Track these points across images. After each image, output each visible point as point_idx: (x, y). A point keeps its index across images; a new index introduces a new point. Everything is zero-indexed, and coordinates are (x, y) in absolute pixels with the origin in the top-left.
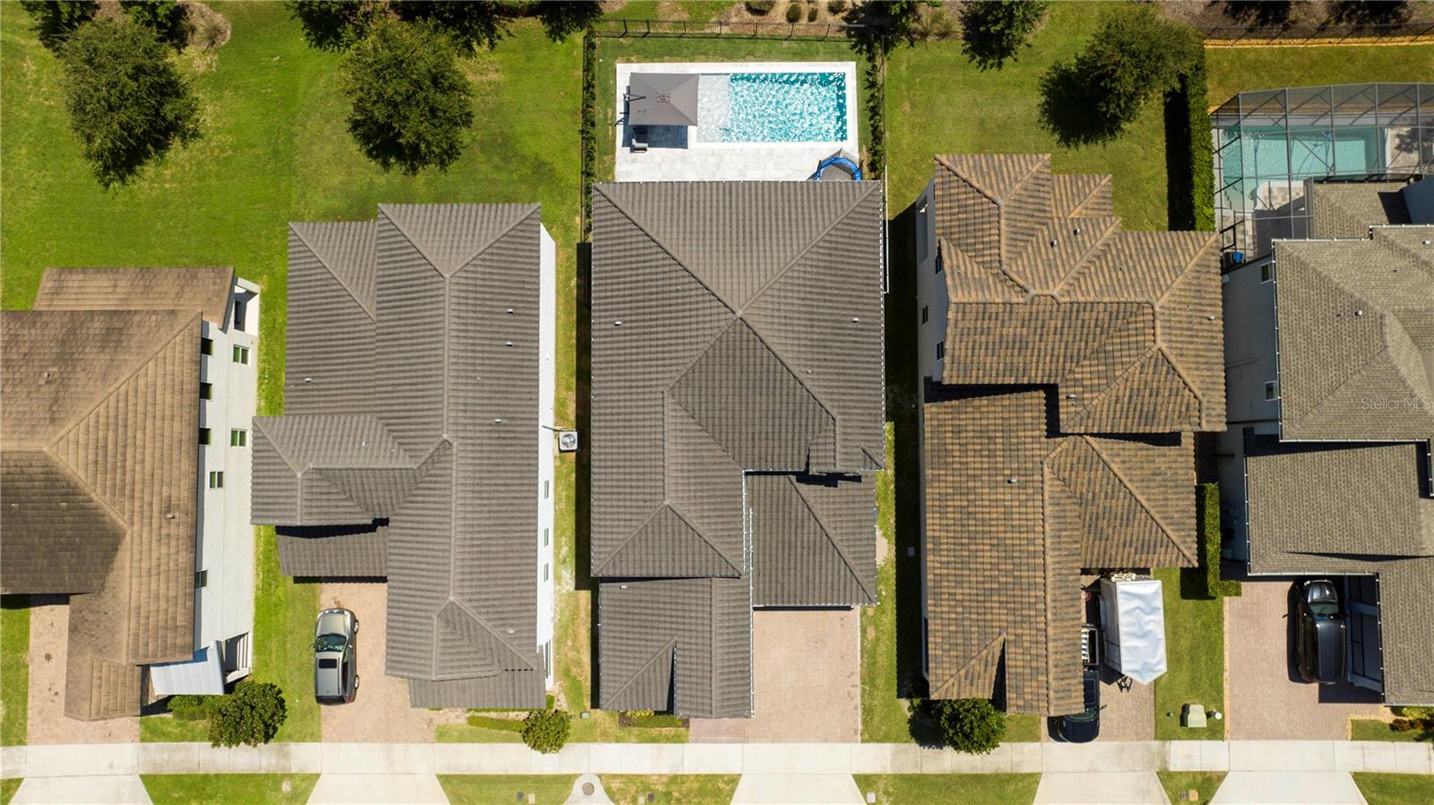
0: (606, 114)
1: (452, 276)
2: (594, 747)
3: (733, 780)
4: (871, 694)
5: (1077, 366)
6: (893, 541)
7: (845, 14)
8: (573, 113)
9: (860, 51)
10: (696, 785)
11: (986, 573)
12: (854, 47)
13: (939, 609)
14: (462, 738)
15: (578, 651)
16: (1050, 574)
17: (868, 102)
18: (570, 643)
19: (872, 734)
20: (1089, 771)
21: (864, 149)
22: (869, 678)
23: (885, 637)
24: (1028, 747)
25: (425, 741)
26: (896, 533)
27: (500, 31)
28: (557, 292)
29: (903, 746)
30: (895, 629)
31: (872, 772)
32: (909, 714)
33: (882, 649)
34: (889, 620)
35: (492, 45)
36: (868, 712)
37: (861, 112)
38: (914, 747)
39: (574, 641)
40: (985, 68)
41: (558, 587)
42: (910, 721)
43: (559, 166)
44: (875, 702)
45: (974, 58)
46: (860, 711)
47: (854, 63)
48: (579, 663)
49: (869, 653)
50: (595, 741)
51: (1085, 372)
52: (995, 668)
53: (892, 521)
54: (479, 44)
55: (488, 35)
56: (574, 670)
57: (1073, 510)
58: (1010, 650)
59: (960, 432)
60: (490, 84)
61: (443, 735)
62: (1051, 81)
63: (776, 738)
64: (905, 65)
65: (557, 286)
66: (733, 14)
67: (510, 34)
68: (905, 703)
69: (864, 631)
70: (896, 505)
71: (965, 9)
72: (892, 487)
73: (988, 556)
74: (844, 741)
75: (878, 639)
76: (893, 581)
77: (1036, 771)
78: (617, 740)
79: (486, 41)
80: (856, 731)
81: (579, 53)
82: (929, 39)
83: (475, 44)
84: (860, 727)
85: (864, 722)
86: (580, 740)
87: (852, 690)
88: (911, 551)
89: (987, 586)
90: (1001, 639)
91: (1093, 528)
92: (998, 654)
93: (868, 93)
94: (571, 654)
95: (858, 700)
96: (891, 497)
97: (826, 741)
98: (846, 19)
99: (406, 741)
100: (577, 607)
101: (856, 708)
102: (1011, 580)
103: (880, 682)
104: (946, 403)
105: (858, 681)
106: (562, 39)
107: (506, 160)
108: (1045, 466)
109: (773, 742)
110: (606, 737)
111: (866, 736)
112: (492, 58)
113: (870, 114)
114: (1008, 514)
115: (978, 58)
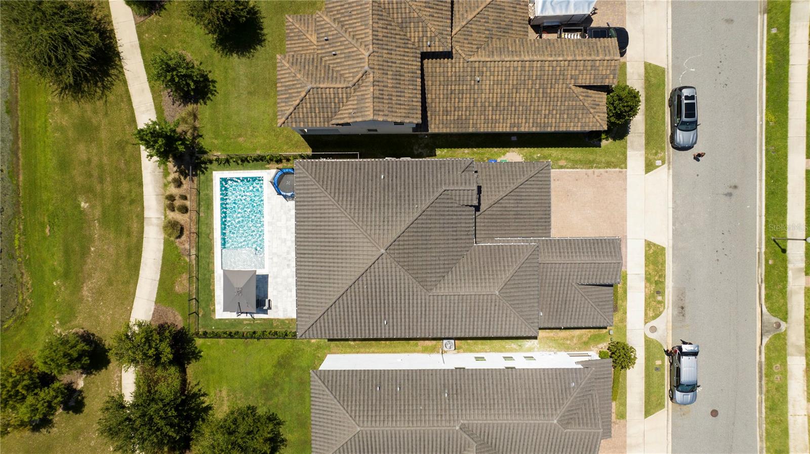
0: (247, 325)
1: (359, 426)
2: (629, 327)
3: (649, 244)
4: (598, 163)
5: (410, 40)
6: (508, 149)
7: (182, 178)
8: (247, 345)
9: (206, 168)
10: (651, 267)
11: (533, 96)
12: (203, 172)
13: (554, 125)
14: (624, 404)
15: (573, 337)
16: (535, 58)
17: (238, 164)
18: (569, 342)
19: (622, 163)
20: (643, 33)
21: (267, 166)
22: (589, 164)
23: (565, 154)
24: (629, 70)
25: (625, 426)
26: (503, 147)
27: (196, 390)
28: (358, 353)
29: (629, 144)
30: (560, 149)
31: (644, 162)
32: (610, 140)
33: (572, 156)
34: (555, 152)
35: (205, 395)
36: (609, 165)
37: (245, 168)
38: (629, 138)
39: (567, 340)
40: (215, 91)
41: (536, 349)
42: (614, 139)
43: (280, 352)
44: (603, 160)
45: (209, 98)
46: (608, 170)
47: (214, 172)
48: (580, 337)
49: (575, 164)
50: (625, 326)
51: (414, 35)
52: (589, 91)
53: (496, 150)
54: (204, 403)
55: (199, 397)
56: (585, 339)
57: (496, 43)
58: (580, 82)
59: (447, 111)
60: (229, 396)
61: (622, 416)
62: (223, 50)
63: (624, 219)
64: (214, 141)
65: (354, 353)
66: (183, 247)
67: (198, 384)
68: (604, 143)
69: (562, 167)
70: (486, 147)
71: (178, 103)
72: (475, 150)
73: (523, 95)
74: (626, 179)
75: (566, 159)
76: (532, 150)
77: (643, 65)
78: (625, 313)
79: (202, 398)
80: (620, 172)
81: (209, 341)
82: (198, 126)
83: (204, 405)
84: (618, 169)
85: (615, 167)
86: (625, 335)
87: (596, 174)
88: (514, 138)
89: (541, 95)
90: (573, 88)
91: (505, 30)
92: (581, 89)
93: (232, 164)
94: (575, 341)
95: (602, 171)
96: (481, 150)
97: (625, 189)
98: (185, 177)
99: (625, 436)
100: (547, 338)
101: (607, 172)
102: (538, 81)
103: (591, 157)
104: (429, 119)
105: (591, 171)
106: (200, 352)
107: (276, 385)
108: (470, 60)
109: (626, 221)
110: (623, 320)
111: (623, 166)
112: (212, 394)
113: (246, 163)
114: (498, 83)
115: (210, 95)
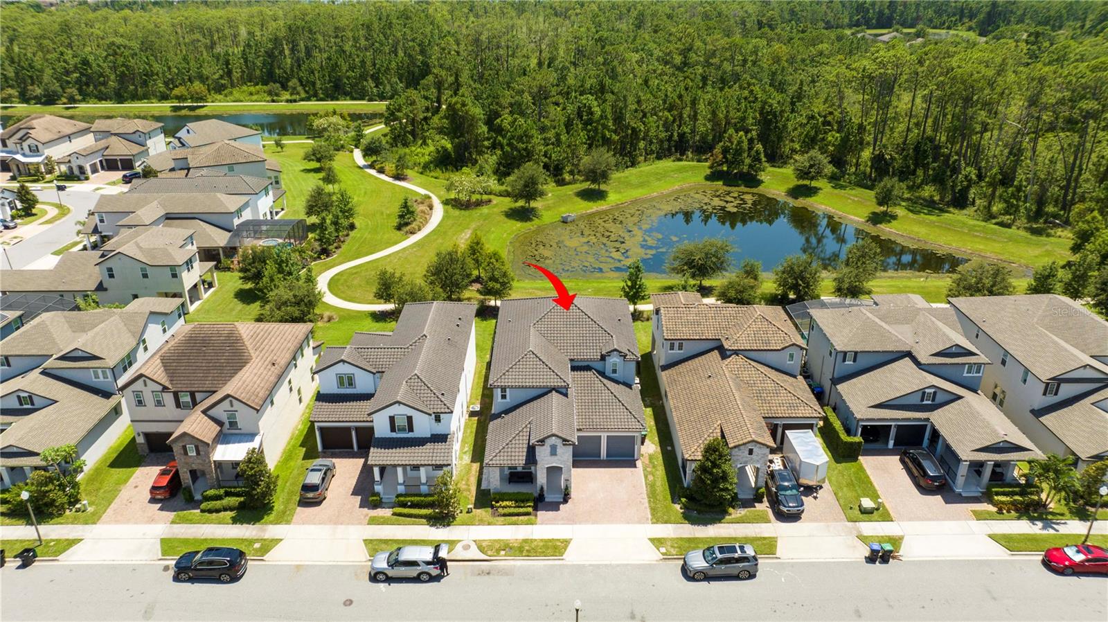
3: (566, 542)
4: (655, 503)
6: (658, 444)
10: (542, 544)
19: (658, 520)
22: (652, 495)
24: (764, 525)
25: (360, 524)
29: (680, 525)
30: (665, 476)
31: (661, 536)
32: (681, 510)
33: (659, 483)
34: (661, 472)
36: (654, 509)
38: (687, 525)
39: (466, 483)
41: (460, 462)
42: (682, 513)
44: (658, 505)
46: (648, 510)
48: (468, 490)
49: (651, 486)
50: (474, 525)
56: (465, 493)
58: (726, 429)
61: (373, 521)
63: (595, 522)
68: (678, 507)
69: (646, 477)
74: (640, 523)
75: (655, 481)
77: (772, 536)
78: (489, 524)
80: (647, 519)
84: (650, 516)
85: (652, 515)
86: (463, 524)
87: (642, 500)
90: (718, 425)
92: (719, 432)
94: (464, 487)
95: (647, 505)
97: (628, 523)
99: (348, 524)
100: (470, 470)
101: (646, 508)
103: (660, 497)
104: (674, 368)
105: (646, 497)
108: (724, 368)
109: (593, 524)
110: (481, 523)
111: (655, 520)
114: (711, 387)
